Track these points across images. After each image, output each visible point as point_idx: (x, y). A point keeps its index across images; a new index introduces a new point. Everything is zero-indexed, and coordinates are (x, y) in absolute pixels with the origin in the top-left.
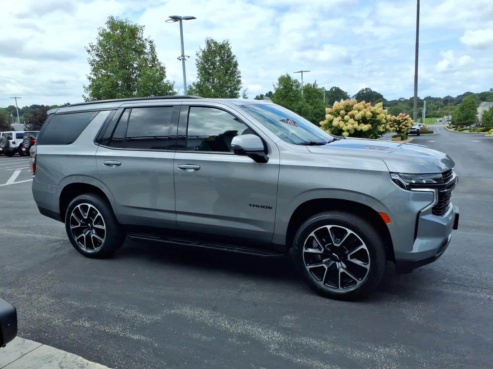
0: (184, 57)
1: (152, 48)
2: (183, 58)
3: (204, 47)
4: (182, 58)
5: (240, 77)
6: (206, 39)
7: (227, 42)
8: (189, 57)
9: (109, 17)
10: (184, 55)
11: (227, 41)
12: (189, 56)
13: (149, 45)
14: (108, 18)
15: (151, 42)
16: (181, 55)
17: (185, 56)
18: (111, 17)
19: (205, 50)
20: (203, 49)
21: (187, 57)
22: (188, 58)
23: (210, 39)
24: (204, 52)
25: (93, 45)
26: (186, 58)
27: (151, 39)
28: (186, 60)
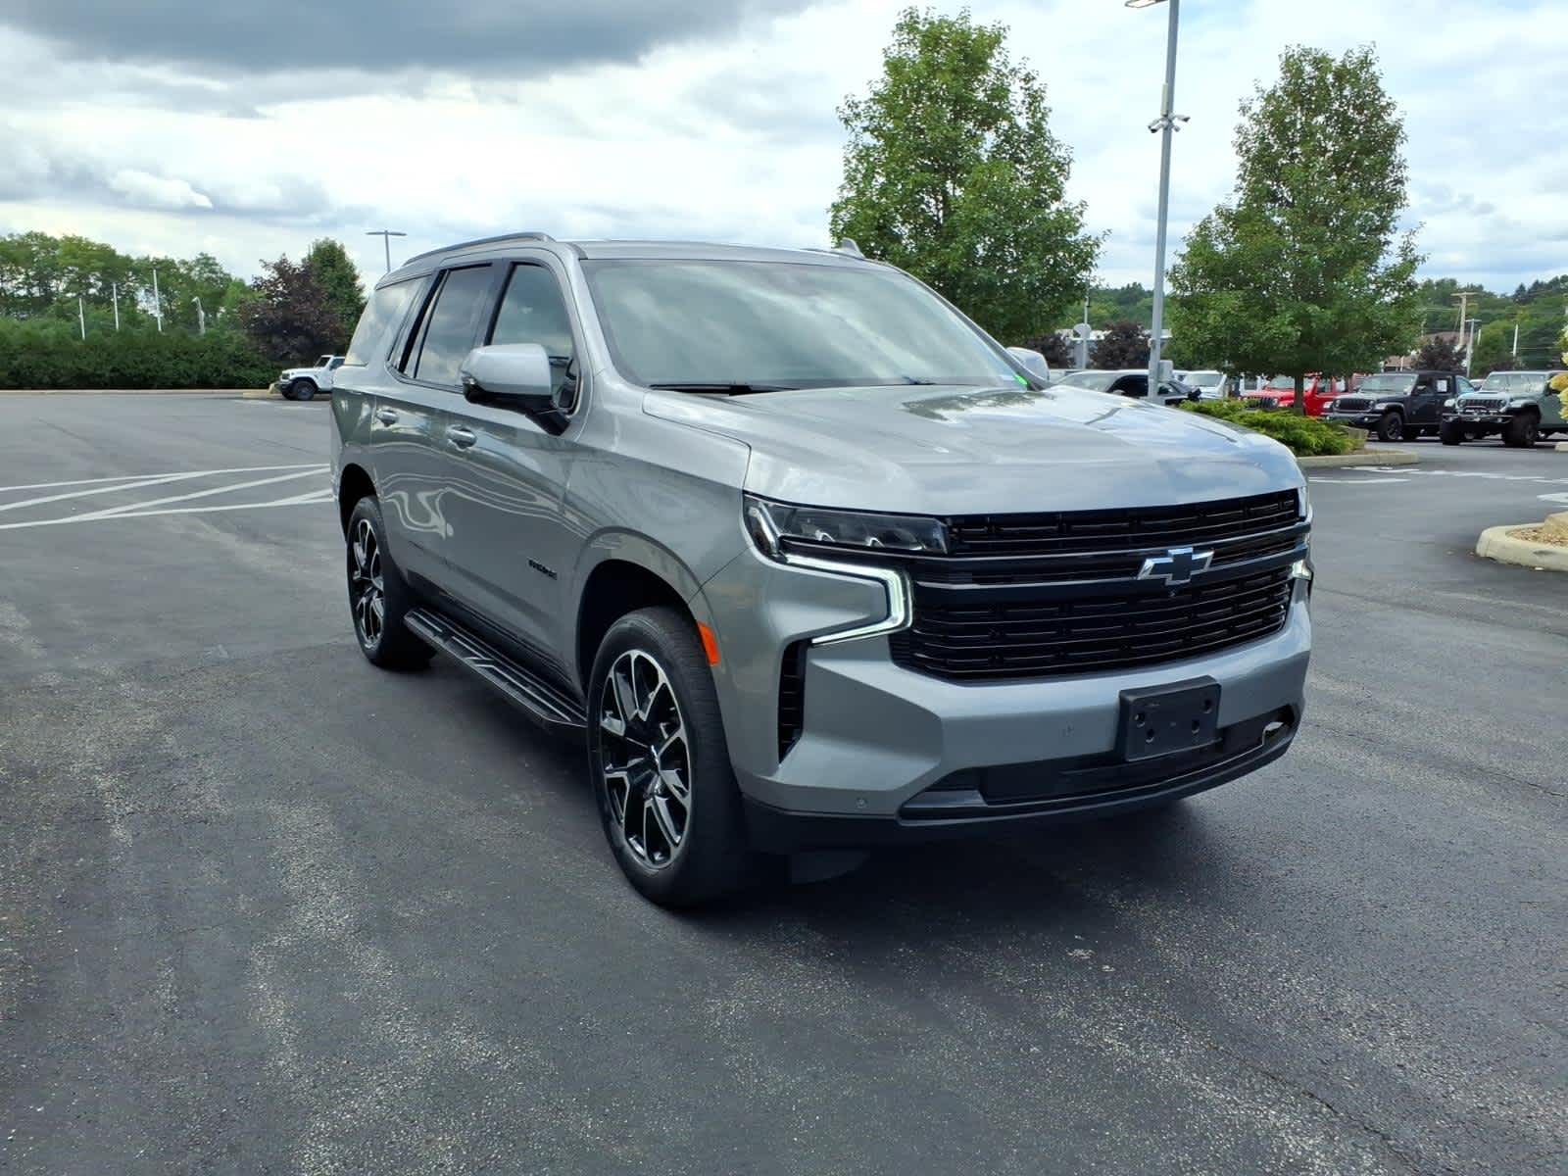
0: (1170, 121)
1: (1034, 99)
2: (1165, 123)
3: (1273, 78)
4: (1163, 126)
5: (1399, 181)
6: (1282, 51)
7: (1367, 53)
8: (1186, 120)
9: (905, 11)
10: (1170, 116)
11: (1366, 49)
12: (1186, 116)
13: (1022, 88)
14: (899, 14)
15: (1028, 79)
16: (1160, 117)
17: (1174, 118)
18: (910, 10)
19: (1275, 91)
20: (1269, 89)
21: (1179, 118)
22: (1184, 123)
23: (1296, 50)
24: (1271, 97)
25: (856, 101)
26: (1176, 122)
27: (1030, 68)
28: (1177, 130)
